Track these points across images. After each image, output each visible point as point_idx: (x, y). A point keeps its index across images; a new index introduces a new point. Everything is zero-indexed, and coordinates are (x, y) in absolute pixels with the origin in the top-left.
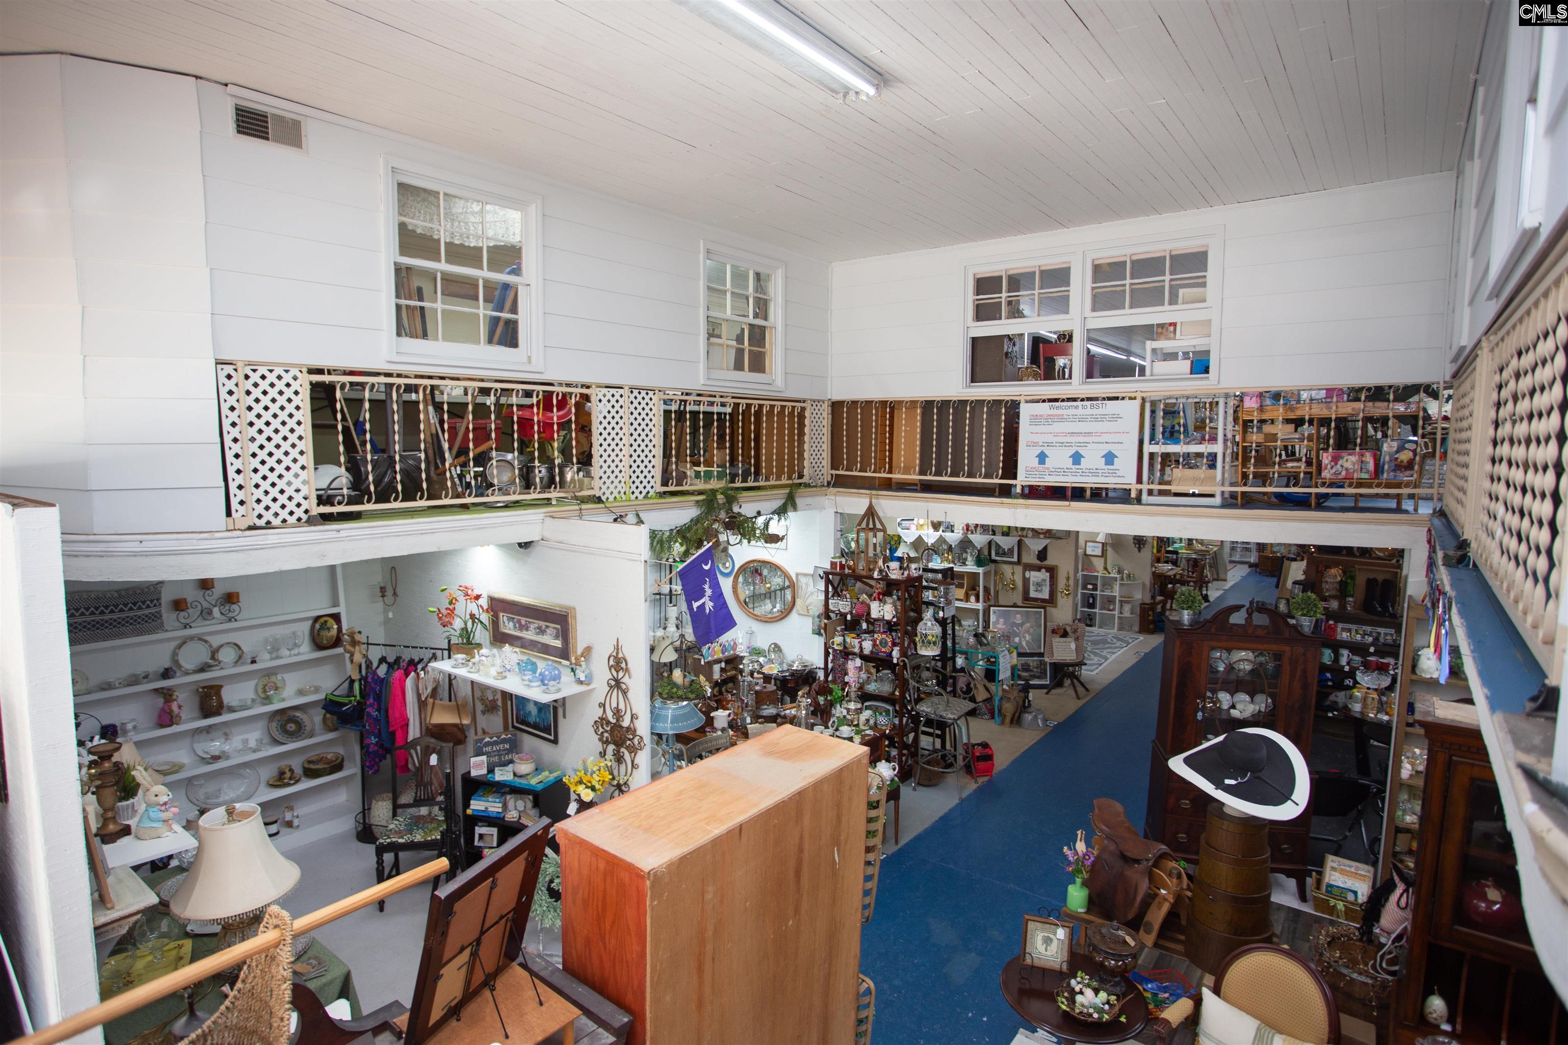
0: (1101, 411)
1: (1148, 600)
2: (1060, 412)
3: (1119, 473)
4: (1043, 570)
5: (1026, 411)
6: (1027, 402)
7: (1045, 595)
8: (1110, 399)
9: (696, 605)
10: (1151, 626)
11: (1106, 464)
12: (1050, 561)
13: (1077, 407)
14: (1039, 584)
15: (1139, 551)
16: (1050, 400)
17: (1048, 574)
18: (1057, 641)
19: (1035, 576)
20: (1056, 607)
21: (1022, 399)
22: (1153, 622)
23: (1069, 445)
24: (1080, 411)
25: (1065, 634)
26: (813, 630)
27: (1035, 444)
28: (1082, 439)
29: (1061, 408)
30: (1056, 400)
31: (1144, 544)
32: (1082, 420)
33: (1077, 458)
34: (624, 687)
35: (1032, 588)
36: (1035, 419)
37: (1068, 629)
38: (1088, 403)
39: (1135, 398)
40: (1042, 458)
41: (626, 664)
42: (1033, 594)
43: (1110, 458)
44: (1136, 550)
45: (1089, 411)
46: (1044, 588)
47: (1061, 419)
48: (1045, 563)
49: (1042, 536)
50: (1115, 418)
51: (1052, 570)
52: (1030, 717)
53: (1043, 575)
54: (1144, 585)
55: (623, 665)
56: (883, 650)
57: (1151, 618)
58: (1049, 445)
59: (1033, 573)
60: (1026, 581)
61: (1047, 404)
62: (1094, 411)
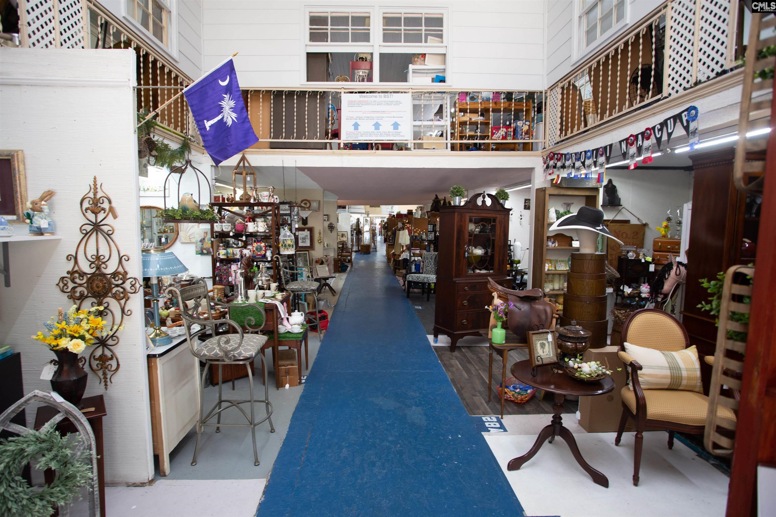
0: (390, 99)
1: (336, 257)
2: (366, 99)
3: (401, 134)
4: (306, 230)
5: (345, 98)
6: (345, 93)
7: (308, 244)
8: (394, 92)
9: (208, 124)
10: (340, 269)
11: (394, 129)
12: (310, 225)
13: (376, 97)
14: (304, 239)
15: (331, 232)
16: (359, 92)
17: (309, 232)
18: (319, 267)
19: (301, 234)
20: (314, 250)
21: (342, 91)
22: (339, 267)
23: (372, 118)
24: (378, 99)
25: (322, 263)
26: (197, 252)
27: (351, 118)
28: (379, 115)
29: (367, 97)
30: (364, 92)
31: (333, 229)
32: (379, 104)
33: (377, 126)
34: (105, 228)
35: (300, 241)
36: (351, 104)
37: (324, 260)
38: (383, 94)
39: (408, 92)
40: (356, 126)
41: (110, 202)
42: (301, 244)
43: (396, 126)
44: (330, 232)
45: (383, 99)
46: (307, 240)
47: (367, 103)
48: (307, 226)
49: (307, 209)
50: (398, 103)
51: (311, 230)
52: (323, 303)
53: (306, 233)
54: (334, 249)
55: (106, 205)
56: (259, 253)
57: (339, 265)
58: (360, 118)
59: (300, 232)
60: (296, 238)
61: (358, 94)
62: (386, 99)
